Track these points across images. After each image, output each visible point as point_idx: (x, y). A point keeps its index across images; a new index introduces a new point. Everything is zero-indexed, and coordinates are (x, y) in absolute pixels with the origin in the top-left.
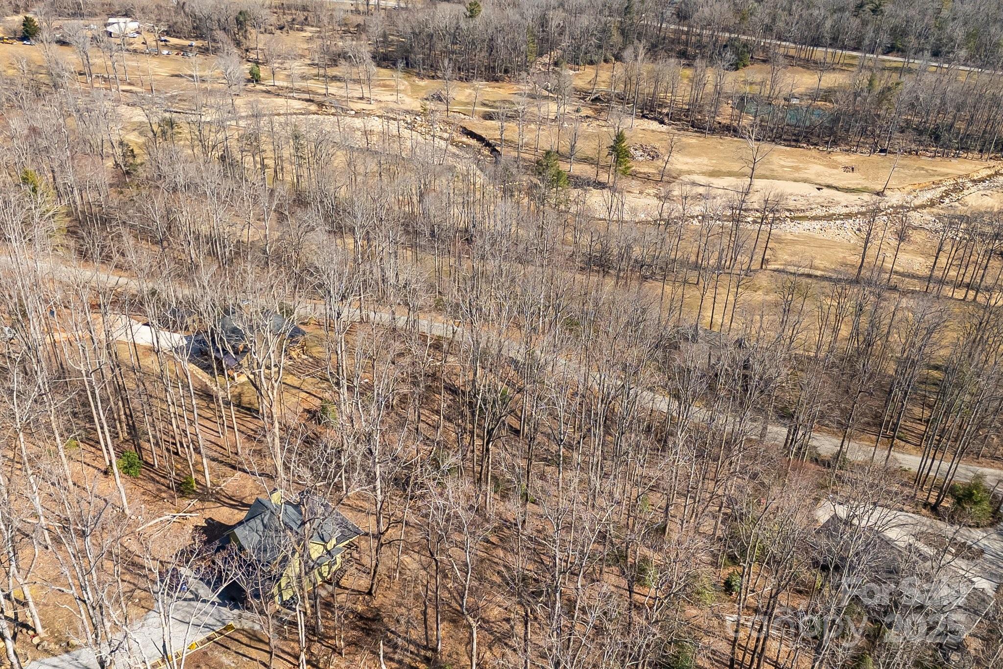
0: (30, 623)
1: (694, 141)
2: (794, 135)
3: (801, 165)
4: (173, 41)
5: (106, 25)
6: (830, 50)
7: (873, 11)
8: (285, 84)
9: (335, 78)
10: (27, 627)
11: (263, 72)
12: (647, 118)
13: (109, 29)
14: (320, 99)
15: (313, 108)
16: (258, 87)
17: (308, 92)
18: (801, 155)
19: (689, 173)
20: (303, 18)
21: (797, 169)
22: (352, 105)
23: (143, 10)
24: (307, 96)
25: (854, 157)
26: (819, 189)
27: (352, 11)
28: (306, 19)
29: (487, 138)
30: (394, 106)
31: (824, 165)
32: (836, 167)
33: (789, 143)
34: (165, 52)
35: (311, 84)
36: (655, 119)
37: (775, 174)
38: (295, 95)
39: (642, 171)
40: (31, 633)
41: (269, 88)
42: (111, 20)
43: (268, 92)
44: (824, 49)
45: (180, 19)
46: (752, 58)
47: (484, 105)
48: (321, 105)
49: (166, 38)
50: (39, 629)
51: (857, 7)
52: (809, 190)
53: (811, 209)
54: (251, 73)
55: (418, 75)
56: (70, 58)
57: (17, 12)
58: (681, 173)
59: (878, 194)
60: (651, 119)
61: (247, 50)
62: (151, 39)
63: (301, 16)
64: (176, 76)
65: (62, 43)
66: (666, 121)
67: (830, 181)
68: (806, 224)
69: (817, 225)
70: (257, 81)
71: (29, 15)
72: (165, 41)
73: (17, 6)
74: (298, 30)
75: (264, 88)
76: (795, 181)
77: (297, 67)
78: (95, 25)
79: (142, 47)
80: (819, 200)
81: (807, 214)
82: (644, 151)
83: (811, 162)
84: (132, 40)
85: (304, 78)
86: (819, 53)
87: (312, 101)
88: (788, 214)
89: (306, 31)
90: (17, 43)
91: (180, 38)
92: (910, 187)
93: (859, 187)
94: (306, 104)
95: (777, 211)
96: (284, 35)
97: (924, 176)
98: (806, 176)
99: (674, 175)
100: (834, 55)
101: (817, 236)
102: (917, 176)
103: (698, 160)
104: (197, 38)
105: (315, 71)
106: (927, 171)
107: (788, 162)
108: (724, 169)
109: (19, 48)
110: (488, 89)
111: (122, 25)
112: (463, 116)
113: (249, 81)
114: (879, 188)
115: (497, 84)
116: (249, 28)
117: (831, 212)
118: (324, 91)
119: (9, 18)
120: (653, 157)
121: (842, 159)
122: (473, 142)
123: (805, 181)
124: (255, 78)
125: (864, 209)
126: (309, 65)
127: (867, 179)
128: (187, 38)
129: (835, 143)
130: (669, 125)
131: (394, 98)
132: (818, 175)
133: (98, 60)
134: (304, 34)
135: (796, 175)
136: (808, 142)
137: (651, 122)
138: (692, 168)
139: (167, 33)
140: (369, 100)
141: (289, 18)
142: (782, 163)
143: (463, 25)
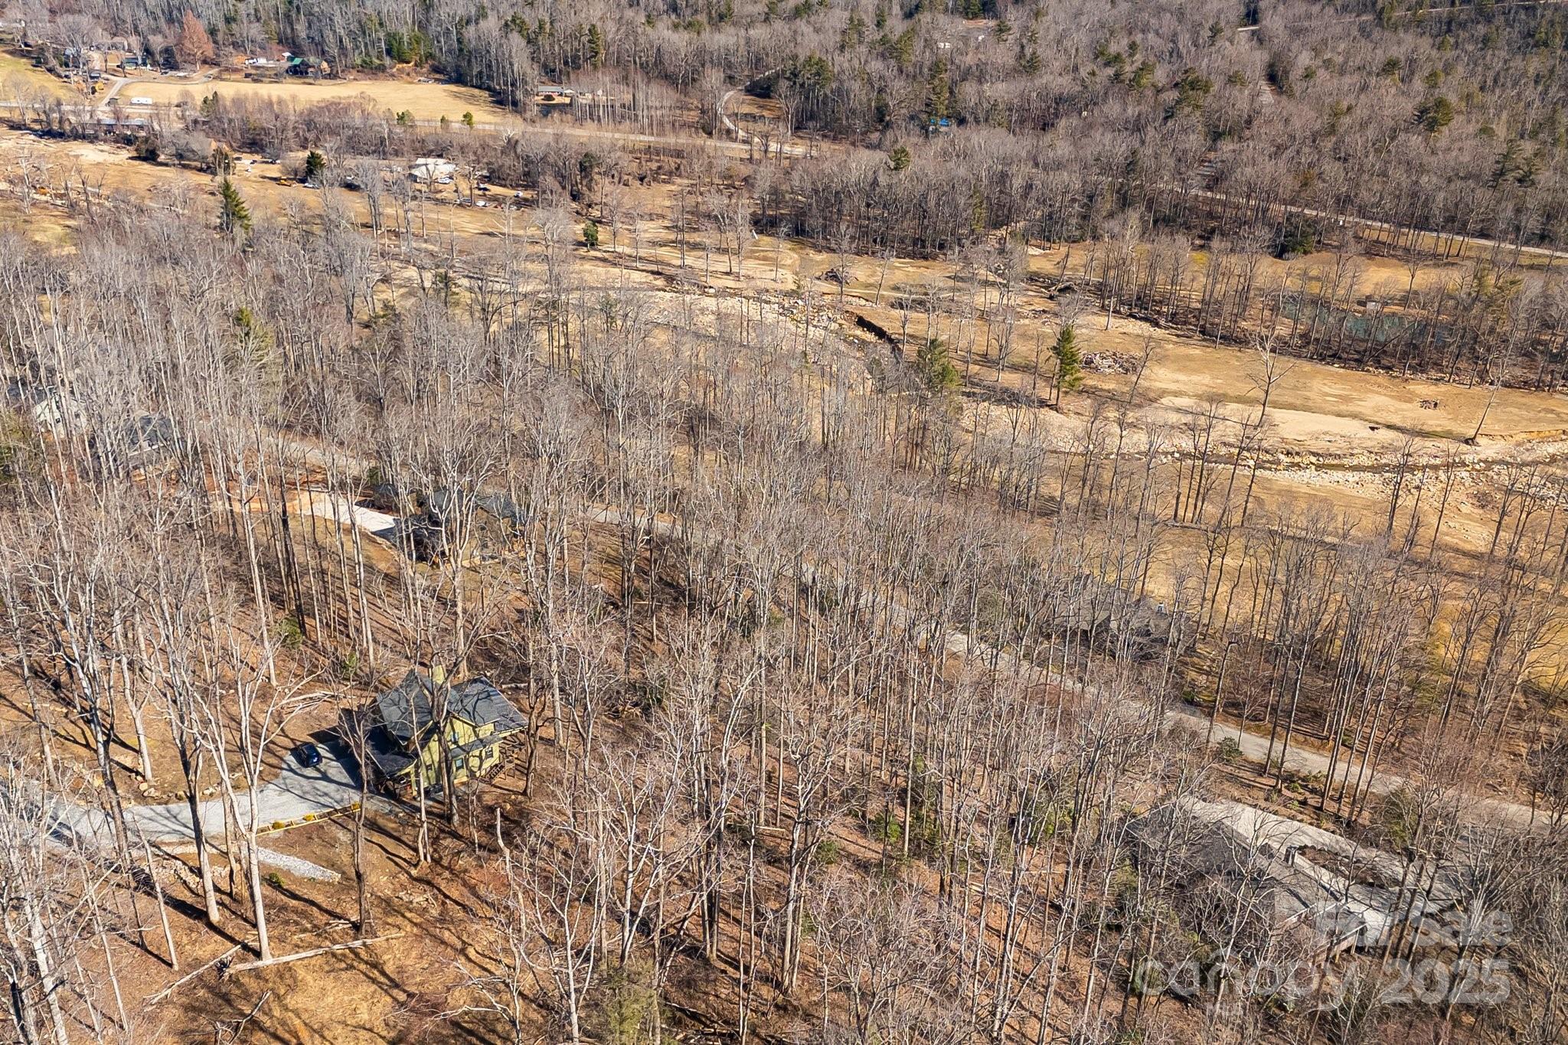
0: (141, 770)
1: (1197, 352)
2: (1358, 352)
3: (1355, 395)
4: (495, 190)
5: (410, 167)
6: (1443, 235)
7: (1520, 181)
8: (628, 251)
9: (695, 246)
10: (138, 773)
11: (603, 233)
12: (1135, 317)
13: (416, 172)
14: (672, 271)
15: (660, 282)
16: (593, 253)
17: (656, 263)
18: (1359, 381)
19: (1177, 394)
20: (673, 166)
21: (1346, 399)
22: (711, 281)
23: (462, 149)
24: (654, 268)
25: (1443, 388)
26: (1373, 429)
27: (741, 160)
28: (677, 169)
29: (889, 332)
30: (770, 285)
31: (1392, 397)
32: (1410, 401)
33: (1345, 362)
34: (481, 203)
35: (664, 253)
36: (1146, 319)
37: (1310, 403)
38: (639, 265)
39: (1106, 387)
40: (139, 778)
41: (606, 255)
42: (421, 161)
43: (604, 260)
44: (1435, 234)
45: (508, 161)
46: (1319, 242)
47: (896, 289)
48: (670, 279)
49: (486, 186)
50: (149, 775)
51: (1494, 174)
52: (1357, 430)
53: (1352, 455)
54: (586, 234)
55: (814, 247)
56: (355, 206)
57: (305, 148)
58: (1164, 393)
59: (1466, 442)
60: (1141, 319)
61: (590, 206)
62: (464, 187)
63: (671, 163)
64: (489, 234)
65: (351, 187)
66: (1162, 322)
67: (1396, 420)
68: (1338, 475)
69: (1352, 477)
70: (592, 245)
71: (319, 152)
72: (485, 189)
73: (306, 139)
74: (664, 181)
75: (599, 254)
76: (1339, 415)
77: (650, 230)
78: (398, 166)
79: (452, 196)
80: (1369, 444)
81: (1345, 461)
82: (1115, 361)
83: (1373, 392)
84: (441, 187)
85: (654, 244)
86: (1427, 240)
87: (658, 273)
88: (1313, 459)
89: (674, 184)
90: (296, 185)
91: (505, 186)
92: (1524, 435)
93: (1439, 429)
94: (651, 277)
95: (1298, 454)
96: (643, 189)
97: (1551, 422)
98: (1358, 409)
99: (1152, 395)
100: (1449, 244)
101: (1348, 492)
102: (1538, 420)
103: (1195, 378)
104: (526, 187)
105: (672, 237)
106: (1558, 414)
107: (1337, 389)
108: (1231, 392)
109: (297, 191)
110: (911, 269)
111: (431, 167)
112: (863, 302)
113: (581, 244)
114: (1471, 433)
115: (925, 263)
116: (596, 177)
117: (1383, 461)
118: (678, 262)
119: (292, 154)
120: (1127, 370)
121: (1422, 388)
122: (870, 337)
123: (1354, 416)
124: (591, 241)
125: (1438, 461)
126: (667, 228)
127: (1455, 420)
128: (513, 187)
129: (1420, 368)
130: (1166, 328)
131: (773, 275)
132: (1378, 409)
133: (390, 210)
134: (673, 188)
135: (1343, 408)
136: (1378, 364)
137: (1139, 323)
138: (1183, 388)
139: (489, 179)
140: (737, 277)
141: (654, 166)
142: (1326, 389)
143: (883, 180)
